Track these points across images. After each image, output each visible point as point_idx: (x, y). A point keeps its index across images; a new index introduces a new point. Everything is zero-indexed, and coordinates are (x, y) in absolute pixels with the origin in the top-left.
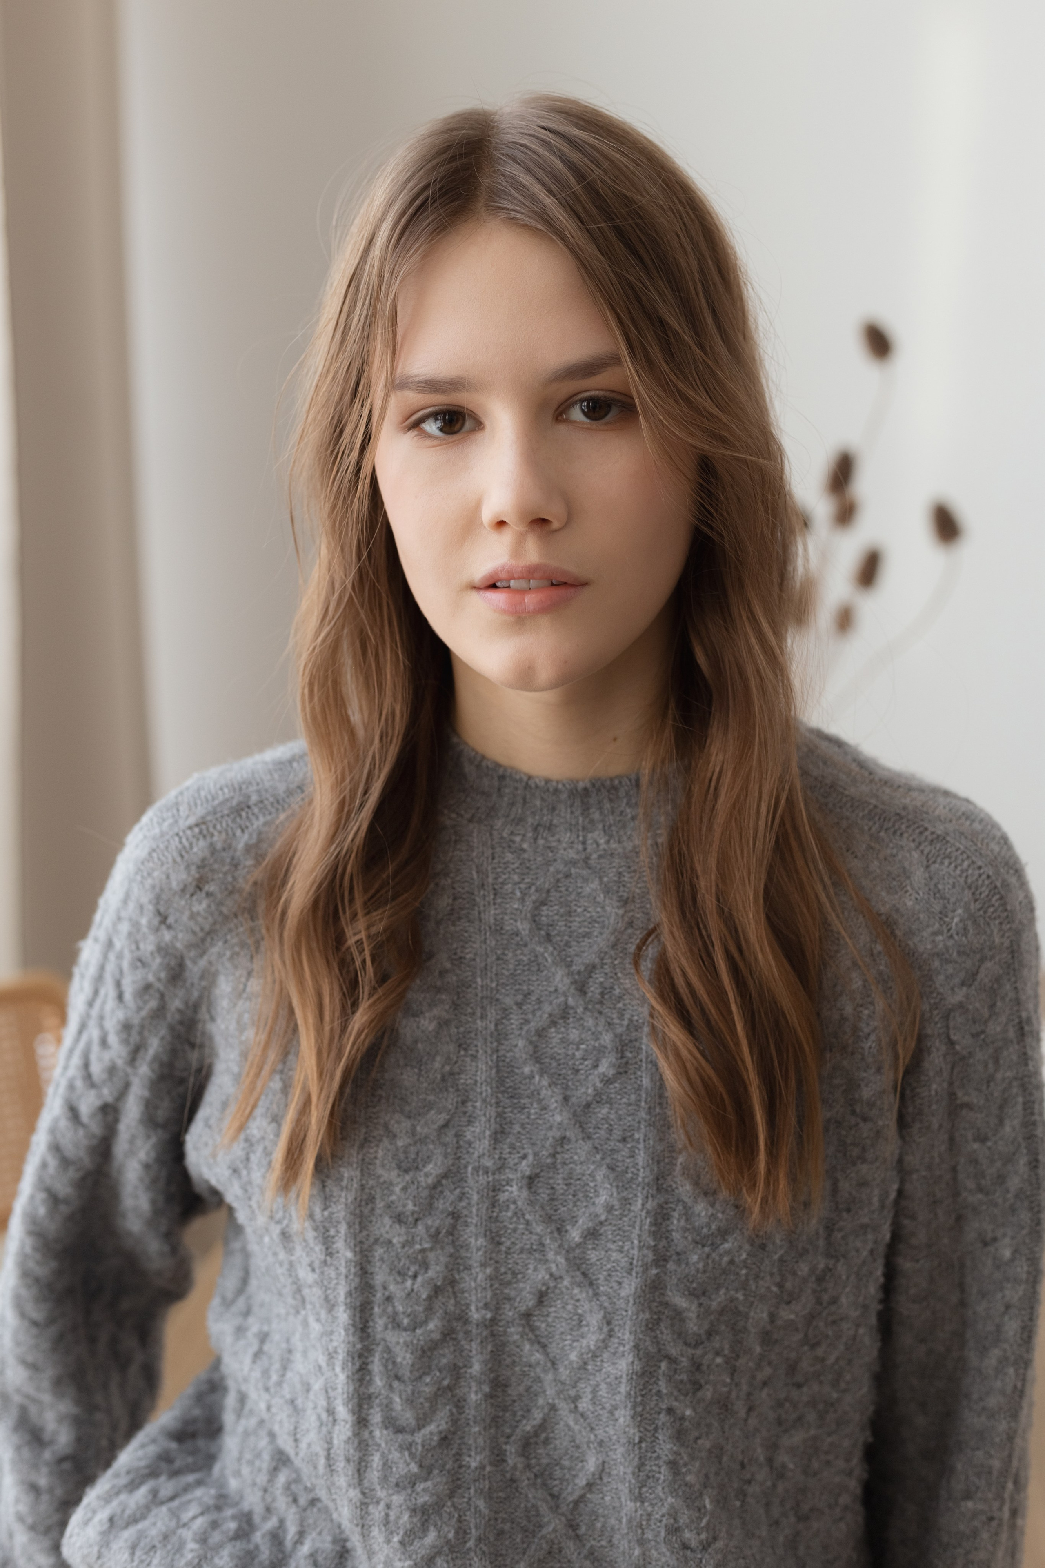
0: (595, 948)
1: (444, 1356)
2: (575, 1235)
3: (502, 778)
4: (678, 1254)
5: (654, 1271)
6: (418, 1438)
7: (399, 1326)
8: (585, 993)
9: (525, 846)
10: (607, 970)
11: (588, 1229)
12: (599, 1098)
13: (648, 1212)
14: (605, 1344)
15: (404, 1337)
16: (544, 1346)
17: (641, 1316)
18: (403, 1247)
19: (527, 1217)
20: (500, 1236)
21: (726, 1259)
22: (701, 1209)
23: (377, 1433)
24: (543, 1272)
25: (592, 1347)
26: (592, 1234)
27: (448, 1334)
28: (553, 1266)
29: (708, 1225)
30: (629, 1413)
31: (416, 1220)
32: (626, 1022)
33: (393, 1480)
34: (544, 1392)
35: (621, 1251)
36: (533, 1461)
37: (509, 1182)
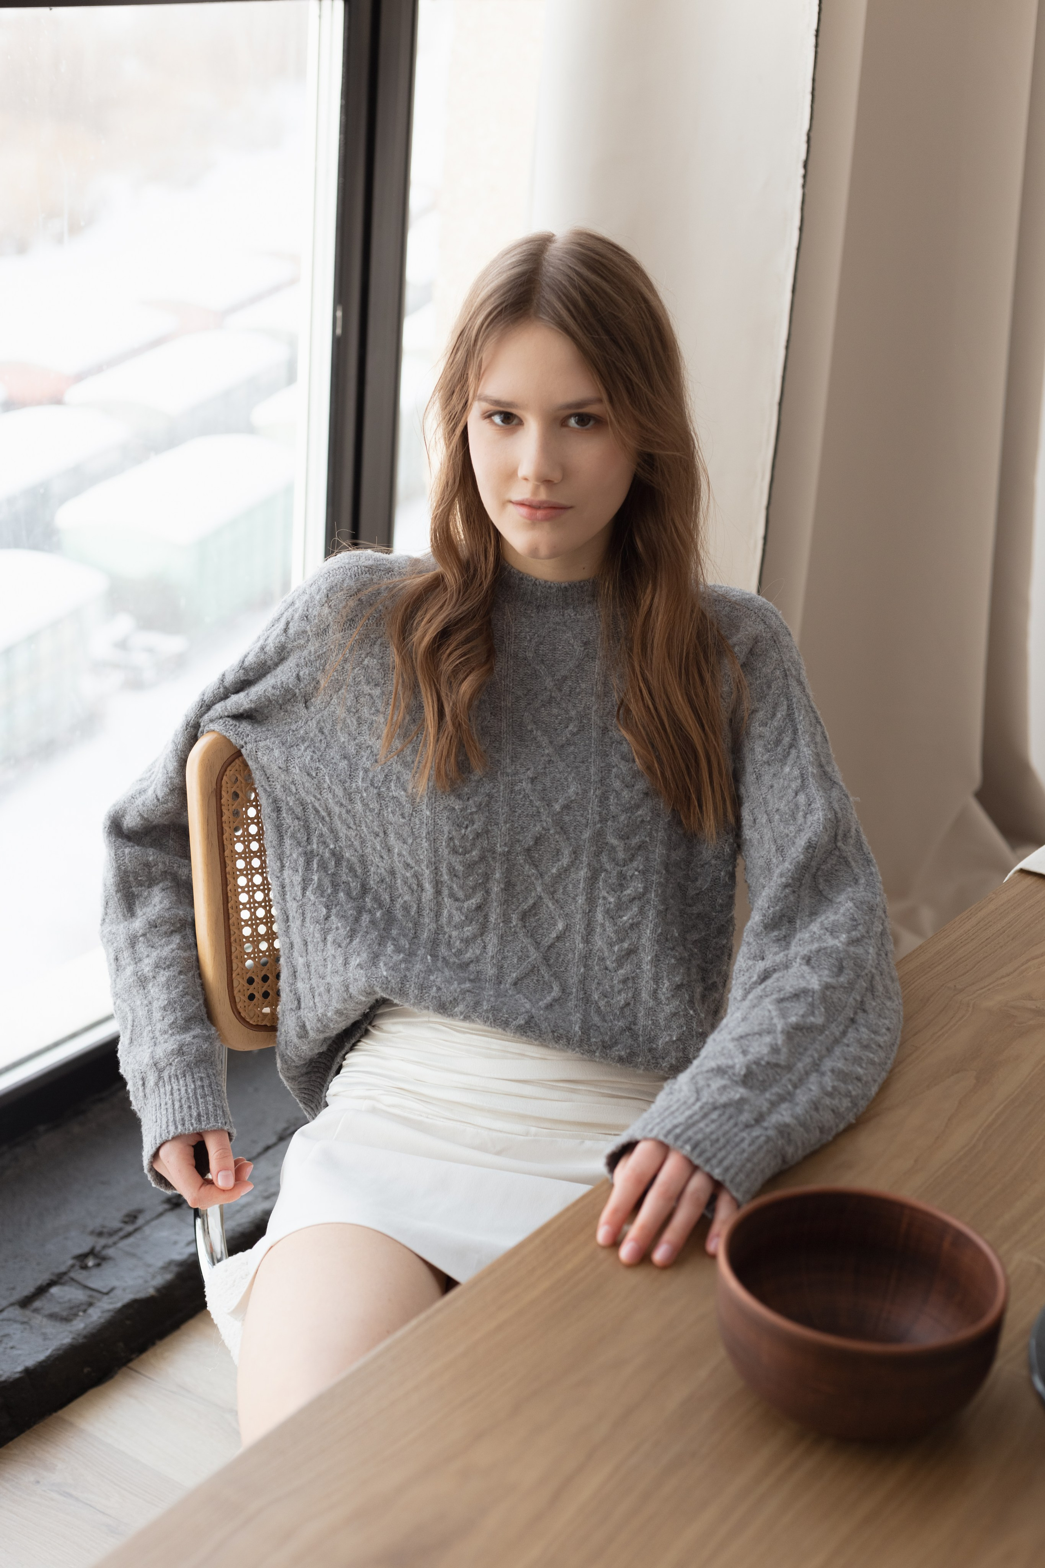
0: (568, 667)
1: (480, 868)
2: (557, 807)
3: (522, 579)
4: (613, 817)
5: (599, 825)
6: (466, 905)
7: (456, 852)
8: (561, 691)
9: (533, 615)
10: (574, 678)
11: (564, 805)
12: (569, 743)
13: (596, 796)
14: (572, 863)
15: (460, 858)
16: (536, 866)
17: (592, 848)
18: (461, 811)
19: (531, 798)
20: (515, 808)
21: (639, 819)
22: (626, 794)
23: (446, 899)
24: (539, 827)
25: (565, 866)
26: (566, 807)
27: (482, 858)
28: (545, 824)
29: (629, 802)
30: (584, 897)
31: (468, 798)
32: (583, 706)
33: (453, 924)
34: (535, 889)
35: (582, 815)
36: (527, 924)
37: (521, 781)
